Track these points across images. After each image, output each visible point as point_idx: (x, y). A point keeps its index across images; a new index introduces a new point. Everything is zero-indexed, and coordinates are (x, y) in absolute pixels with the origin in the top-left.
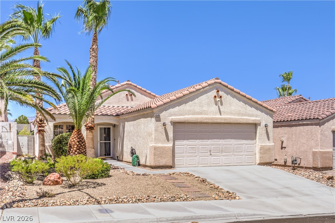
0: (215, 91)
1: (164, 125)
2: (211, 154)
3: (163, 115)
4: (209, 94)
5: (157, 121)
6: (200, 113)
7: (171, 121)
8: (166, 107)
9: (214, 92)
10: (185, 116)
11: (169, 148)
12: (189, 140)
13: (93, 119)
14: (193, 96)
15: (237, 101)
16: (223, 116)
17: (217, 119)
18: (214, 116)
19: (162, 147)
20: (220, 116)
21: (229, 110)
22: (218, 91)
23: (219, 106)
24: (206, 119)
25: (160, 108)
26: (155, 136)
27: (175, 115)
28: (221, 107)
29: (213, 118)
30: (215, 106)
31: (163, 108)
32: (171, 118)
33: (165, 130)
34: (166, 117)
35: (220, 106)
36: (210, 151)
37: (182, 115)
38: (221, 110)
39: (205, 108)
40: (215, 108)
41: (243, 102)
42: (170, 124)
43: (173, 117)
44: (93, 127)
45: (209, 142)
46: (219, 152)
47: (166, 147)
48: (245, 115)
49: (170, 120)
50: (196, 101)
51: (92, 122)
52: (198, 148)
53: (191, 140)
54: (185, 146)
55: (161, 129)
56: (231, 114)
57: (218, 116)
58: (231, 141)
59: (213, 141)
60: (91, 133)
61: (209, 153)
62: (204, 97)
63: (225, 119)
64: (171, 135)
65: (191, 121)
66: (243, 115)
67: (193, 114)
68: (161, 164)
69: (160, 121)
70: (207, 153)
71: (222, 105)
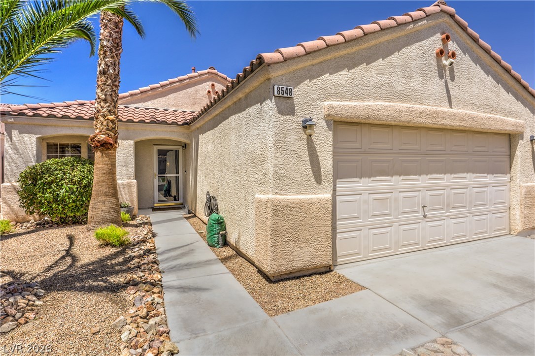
0: (438, 37)
1: (307, 126)
2: (425, 216)
3: (302, 92)
4: (426, 43)
5: (282, 112)
6: (404, 97)
7: (329, 115)
8: (313, 65)
9: (434, 42)
10: (366, 103)
11: (320, 203)
12: (375, 177)
13: (111, 124)
14: (388, 42)
15: (483, 73)
16: (455, 110)
18: (438, 109)
19: (299, 205)
20: (450, 109)
21: (467, 94)
22: (448, 38)
23: (446, 82)
24: (421, 113)
25: (294, 67)
26: (276, 165)
27: (341, 96)
28: (451, 84)
29: (436, 112)
30: (437, 79)
31: (303, 69)
32: (326, 103)
33: (308, 144)
34: (313, 100)
35: (449, 81)
36: (424, 207)
37: (357, 97)
38: (452, 92)
39: (416, 84)
40: (436, 86)
41: (494, 77)
42: (324, 123)
43: (335, 103)
44: (111, 144)
45: (422, 181)
46: (442, 209)
47: (311, 203)
48: (498, 112)
49: (324, 112)
50: (395, 58)
51: (108, 130)
52: (396, 200)
53: (378, 178)
54: (365, 196)
55: (296, 141)
56: (472, 105)
57: (446, 109)
59: (430, 179)
60: (106, 159)
61: (420, 214)
62: (412, 50)
63: (461, 118)
64: (327, 163)
65: (383, 117)
66: (494, 110)
67: (387, 99)
68: (298, 264)
69: (294, 115)
70: (417, 212)
71: (453, 79)
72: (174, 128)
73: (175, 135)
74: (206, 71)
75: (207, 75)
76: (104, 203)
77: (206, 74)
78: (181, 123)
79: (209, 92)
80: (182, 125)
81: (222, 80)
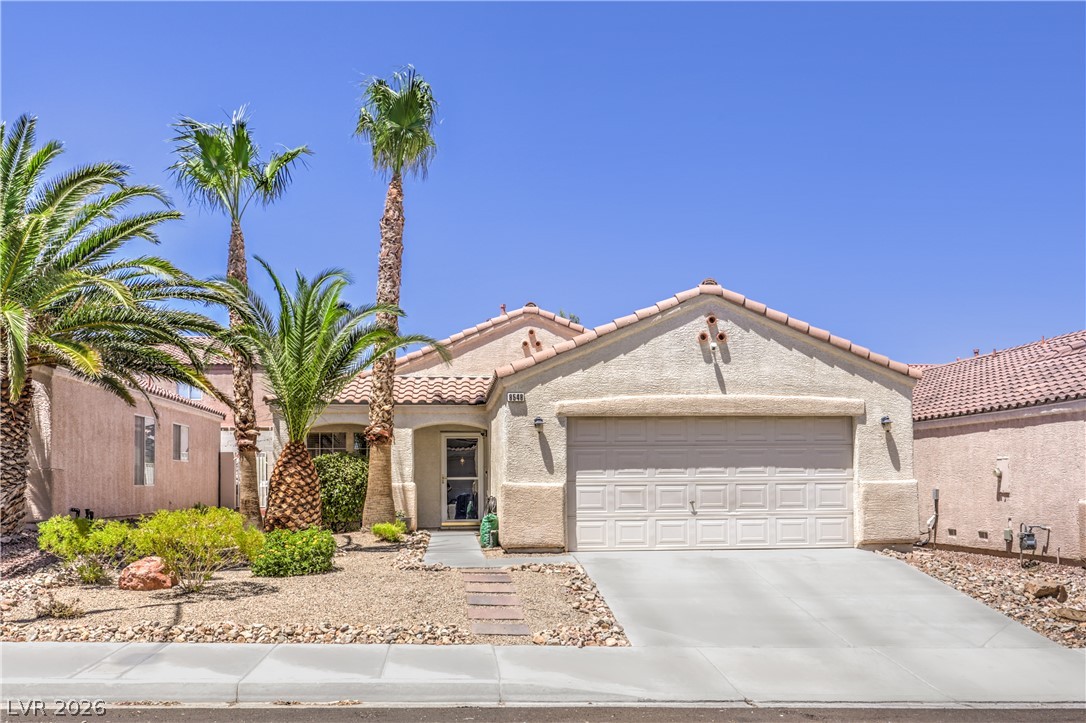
0: (704, 319)
1: (538, 424)
2: (695, 513)
3: (531, 397)
4: (682, 329)
5: (514, 413)
6: (657, 388)
7: (559, 413)
8: (545, 371)
9: (700, 324)
10: (604, 399)
11: (552, 492)
12: (623, 469)
13: (386, 415)
14: (631, 336)
15: (781, 347)
16: (730, 396)
17: (710, 403)
18: (700, 396)
19: (530, 491)
20: (723, 396)
21: (751, 376)
22: (712, 320)
23: (716, 366)
24: (674, 404)
25: (523, 377)
26: (509, 458)
27: (575, 395)
28: (723, 367)
29: (697, 401)
30: (703, 364)
31: (536, 375)
32: (558, 404)
33: (540, 439)
34: (545, 401)
35: (721, 363)
36: (692, 503)
37: (593, 395)
38: (725, 376)
39: (670, 373)
40: (704, 372)
41: (801, 349)
42: (556, 421)
43: (566, 402)
44: (386, 438)
45: (689, 475)
46: (723, 507)
47: (542, 490)
48: (809, 391)
49: (556, 411)
50: (641, 351)
51: (383, 421)
52: (652, 493)
53: (626, 470)
54: (610, 488)
55: (529, 436)
56: (761, 386)
57: (716, 395)
58: (763, 472)
59: (701, 473)
60: (381, 454)
61: (688, 510)
62: (666, 338)
63: (736, 404)
64: (559, 454)
65: (622, 411)
66: (800, 390)
67: (629, 392)
68: (529, 541)
69: (526, 415)
70: (683, 507)
71: (727, 359)
72: (465, 409)
73: (467, 418)
74: (520, 311)
75: (523, 317)
76: (379, 503)
77: (520, 315)
78: (473, 401)
79: (525, 344)
80: (476, 404)
81: (548, 322)
